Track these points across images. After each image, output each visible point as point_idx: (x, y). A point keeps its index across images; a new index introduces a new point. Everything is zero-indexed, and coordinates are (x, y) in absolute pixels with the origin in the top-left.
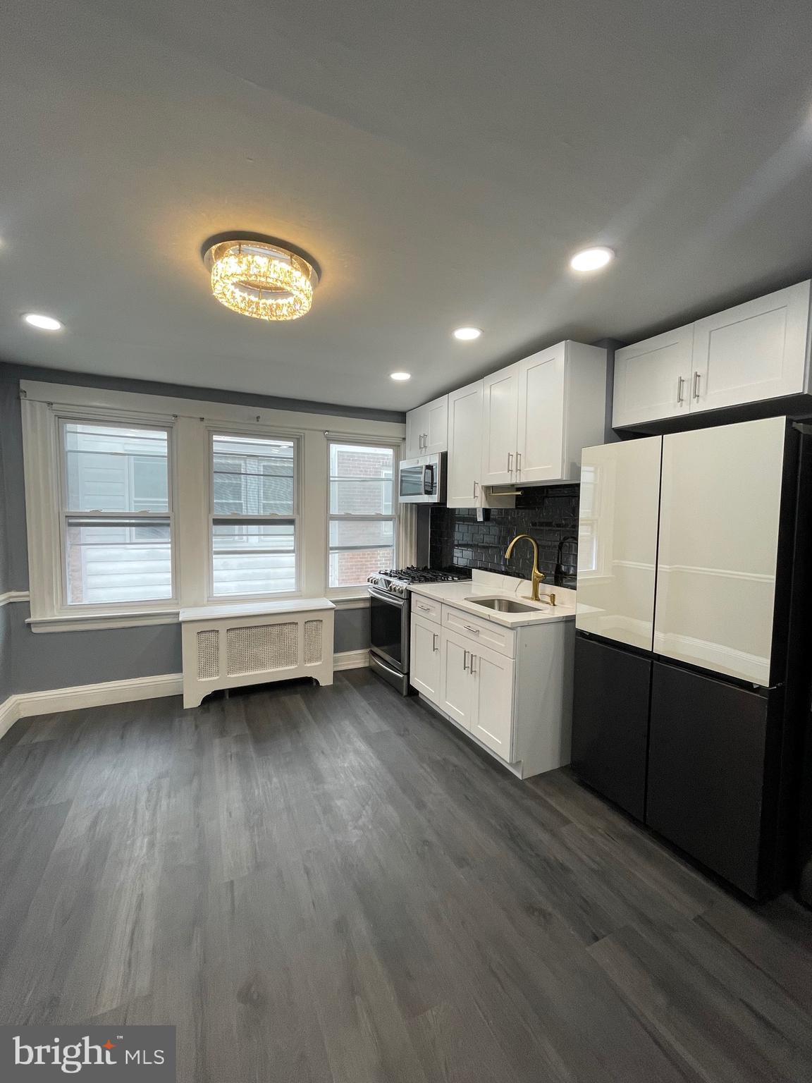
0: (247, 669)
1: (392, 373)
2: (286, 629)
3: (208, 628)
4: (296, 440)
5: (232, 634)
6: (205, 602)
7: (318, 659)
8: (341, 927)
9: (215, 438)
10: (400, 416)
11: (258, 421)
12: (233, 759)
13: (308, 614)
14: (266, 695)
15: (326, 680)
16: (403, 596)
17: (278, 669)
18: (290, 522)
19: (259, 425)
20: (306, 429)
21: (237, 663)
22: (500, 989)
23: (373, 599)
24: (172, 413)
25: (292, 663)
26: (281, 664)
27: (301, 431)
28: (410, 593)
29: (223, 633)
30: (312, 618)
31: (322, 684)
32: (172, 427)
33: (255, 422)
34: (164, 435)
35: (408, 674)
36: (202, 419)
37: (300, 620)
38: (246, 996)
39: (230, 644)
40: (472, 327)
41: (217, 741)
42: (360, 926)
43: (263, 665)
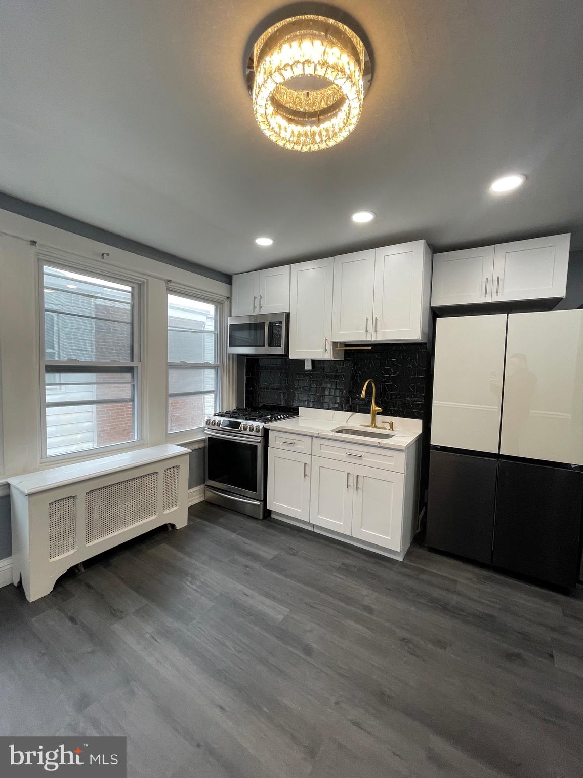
1: (257, 237)
2: (147, 481)
3: (63, 496)
4: (136, 286)
5: (91, 497)
7: (175, 504)
9: (46, 269)
10: (228, 279)
11: (103, 258)
12: (158, 640)
13: (168, 462)
14: (127, 554)
15: (181, 522)
16: (260, 434)
19: (104, 263)
20: (149, 276)
23: (211, 440)
25: (151, 514)
26: (141, 518)
27: (145, 277)
28: (266, 431)
29: (81, 498)
30: (170, 466)
31: (178, 527)
33: (100, 259)
35: (265, 501)
36: (34, 243)
37: (160, 469)
39: (89, 507)
41: (117, 627)
43: (125, 524)
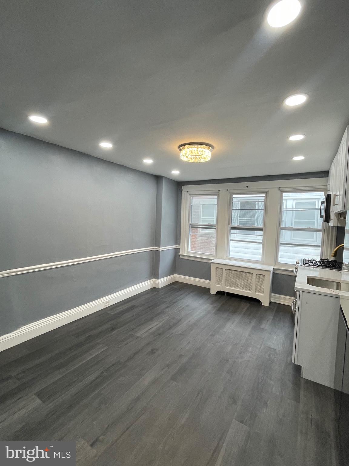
0: (232, 287)
2: (248, 275)
3: (220, 267)
4: (266, 194)
5: (227, 271)
6: (225, 258)
7: (262, 292)
8: (181, 356)
9: (234, 196)
11: (247, 188)
13: (258, 271)
17: (244, 291)
18: (261, 230)
21: (229, 283)
22: (195, 396)
24: (218, 189)
25: (250, 290)
26: (245, 289)
27: (267, 189)
29: (224, 270)
30: (260, 274)
31: (263, 304)
32: (218, 194)
34: (216, 197)
36: (227, 190)
37: (255, 272)
38: (153, 350)
39: (226, 275)
40: (300, 134)
42: (184, 360)
